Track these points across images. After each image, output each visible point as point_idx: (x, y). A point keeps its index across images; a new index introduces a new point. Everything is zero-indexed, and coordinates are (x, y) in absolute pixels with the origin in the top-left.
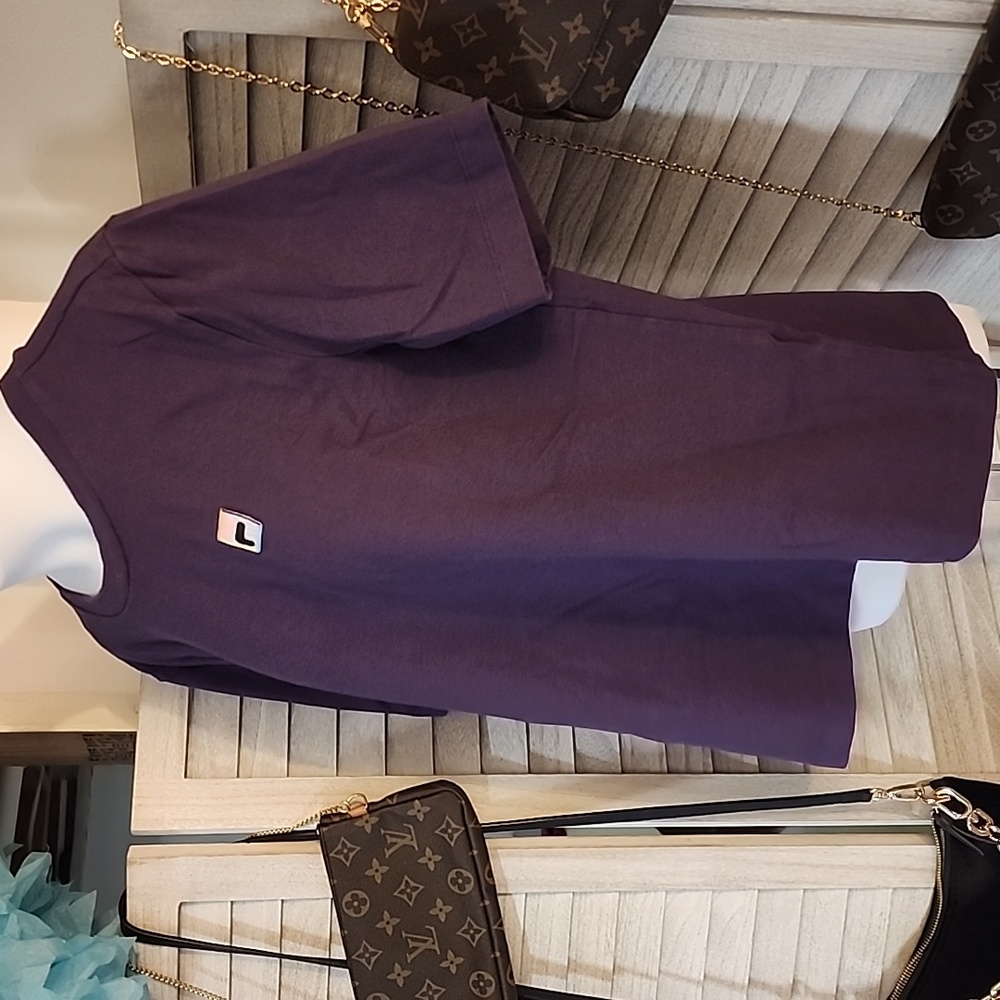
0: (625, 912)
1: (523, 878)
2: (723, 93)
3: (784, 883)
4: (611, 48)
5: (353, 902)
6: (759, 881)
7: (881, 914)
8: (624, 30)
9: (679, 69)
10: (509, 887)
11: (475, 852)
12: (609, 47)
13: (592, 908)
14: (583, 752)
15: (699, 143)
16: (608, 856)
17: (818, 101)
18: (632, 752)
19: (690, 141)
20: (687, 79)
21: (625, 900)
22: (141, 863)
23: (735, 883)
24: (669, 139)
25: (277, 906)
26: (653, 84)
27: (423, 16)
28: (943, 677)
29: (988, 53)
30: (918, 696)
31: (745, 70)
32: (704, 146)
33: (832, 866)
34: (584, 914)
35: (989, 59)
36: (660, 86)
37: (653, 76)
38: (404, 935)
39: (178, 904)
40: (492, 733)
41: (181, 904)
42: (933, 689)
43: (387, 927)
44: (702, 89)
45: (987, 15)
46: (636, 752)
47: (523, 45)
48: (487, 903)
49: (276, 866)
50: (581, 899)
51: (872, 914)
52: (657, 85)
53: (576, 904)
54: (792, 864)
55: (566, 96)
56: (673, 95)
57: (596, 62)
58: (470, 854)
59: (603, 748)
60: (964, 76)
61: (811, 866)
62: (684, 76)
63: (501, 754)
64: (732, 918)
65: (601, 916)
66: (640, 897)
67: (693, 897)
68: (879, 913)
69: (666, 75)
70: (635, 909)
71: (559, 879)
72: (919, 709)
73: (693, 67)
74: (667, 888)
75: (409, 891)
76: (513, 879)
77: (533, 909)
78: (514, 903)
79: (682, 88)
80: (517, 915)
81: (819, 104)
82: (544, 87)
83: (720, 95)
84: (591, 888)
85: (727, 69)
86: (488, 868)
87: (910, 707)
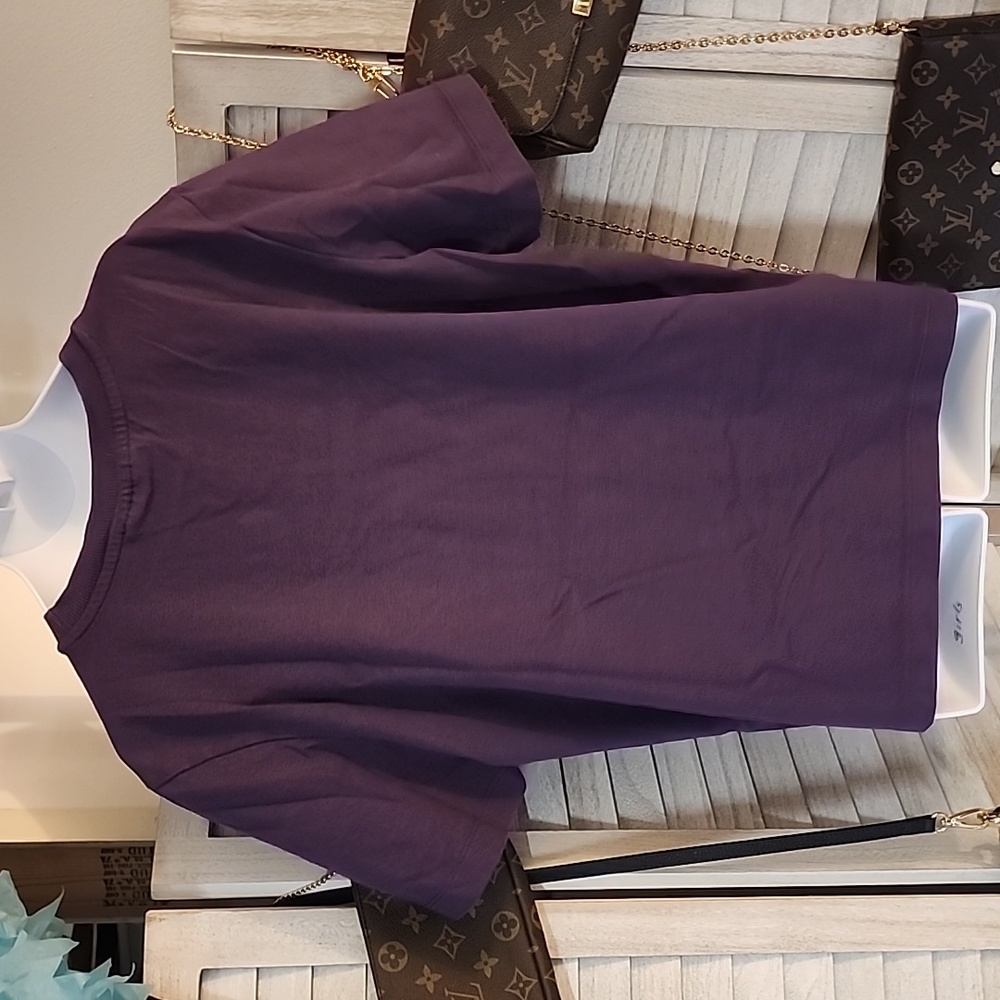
0: (690, 988)
1: (573, 939)
2: (685, 168)
3: (860, 945)
4: (583, 75)
5: (389, 955)
6: (831, 941)
7: (974, 986)
8: (591, 59)
9: (644, 141)
10: (560, 952)
11: (519, 891)
12: (580, 76)
13: (653, 982)
14: (626, 816)
15: (670, 226)
16: (663, 911)
17: (767, 175)
18: (678, 817)
19: (662, 225)
20: (652, 150)
21: (688, 974)
22: (161, 920)
23: (806, 945)
24: (643, 222)
25: (307, 977)
26: (623, 160)
27: (424, 53)
28: (991, 748)
29: (901, 91)
30: (968, 763)
31: (700, 139)
32: (675, 229)
33: (909, 922)
34: (645, 990)
35: (904, 97)
36: (630, 162)
37: (623, 150)
38: (447, 993)
39: (199, 972)
40: (529, 800)
41: (203, 971)
42: (983, 760)
43: (427, 983)
44: (666, 165)
45: (895, 70)
46: (681, 815)
47: (509, 73)
48: (536, 948)
49: (305, 923)
50: (639, 972)
51: (963, 989)
52: (628, 162)
53: (635, 979)
54: (864, 921)
55: (549, 118)
56: (642, 170)
57: (571, 89)
58: (514, 892)
59: (646, 811)
60: (888, 136)
61: (885, 922)
62: (649, 148)
63: (540, 818)
64: (809, 993)
65: (663, 990)
66: (705, 967)
67: (763, 966)
68: (971, 986)
69: (634, 150)
70: (701, 983)
71: (613, 941)
72: (971, 774)
73: (656, 137)
74: (733, 951)
75: (449, 941)
76: (564, 940)
77: (588, 986)
78: (567, 974)
79: (649, 162)
80: (571, 989)
81: (768, 178)
82: (529, 111)
83: (682, 169)
84: (649, 950)
85: (685, 141)
86: (533, 912)
87: (963, 774)
